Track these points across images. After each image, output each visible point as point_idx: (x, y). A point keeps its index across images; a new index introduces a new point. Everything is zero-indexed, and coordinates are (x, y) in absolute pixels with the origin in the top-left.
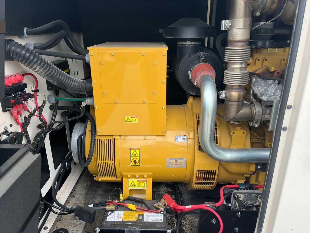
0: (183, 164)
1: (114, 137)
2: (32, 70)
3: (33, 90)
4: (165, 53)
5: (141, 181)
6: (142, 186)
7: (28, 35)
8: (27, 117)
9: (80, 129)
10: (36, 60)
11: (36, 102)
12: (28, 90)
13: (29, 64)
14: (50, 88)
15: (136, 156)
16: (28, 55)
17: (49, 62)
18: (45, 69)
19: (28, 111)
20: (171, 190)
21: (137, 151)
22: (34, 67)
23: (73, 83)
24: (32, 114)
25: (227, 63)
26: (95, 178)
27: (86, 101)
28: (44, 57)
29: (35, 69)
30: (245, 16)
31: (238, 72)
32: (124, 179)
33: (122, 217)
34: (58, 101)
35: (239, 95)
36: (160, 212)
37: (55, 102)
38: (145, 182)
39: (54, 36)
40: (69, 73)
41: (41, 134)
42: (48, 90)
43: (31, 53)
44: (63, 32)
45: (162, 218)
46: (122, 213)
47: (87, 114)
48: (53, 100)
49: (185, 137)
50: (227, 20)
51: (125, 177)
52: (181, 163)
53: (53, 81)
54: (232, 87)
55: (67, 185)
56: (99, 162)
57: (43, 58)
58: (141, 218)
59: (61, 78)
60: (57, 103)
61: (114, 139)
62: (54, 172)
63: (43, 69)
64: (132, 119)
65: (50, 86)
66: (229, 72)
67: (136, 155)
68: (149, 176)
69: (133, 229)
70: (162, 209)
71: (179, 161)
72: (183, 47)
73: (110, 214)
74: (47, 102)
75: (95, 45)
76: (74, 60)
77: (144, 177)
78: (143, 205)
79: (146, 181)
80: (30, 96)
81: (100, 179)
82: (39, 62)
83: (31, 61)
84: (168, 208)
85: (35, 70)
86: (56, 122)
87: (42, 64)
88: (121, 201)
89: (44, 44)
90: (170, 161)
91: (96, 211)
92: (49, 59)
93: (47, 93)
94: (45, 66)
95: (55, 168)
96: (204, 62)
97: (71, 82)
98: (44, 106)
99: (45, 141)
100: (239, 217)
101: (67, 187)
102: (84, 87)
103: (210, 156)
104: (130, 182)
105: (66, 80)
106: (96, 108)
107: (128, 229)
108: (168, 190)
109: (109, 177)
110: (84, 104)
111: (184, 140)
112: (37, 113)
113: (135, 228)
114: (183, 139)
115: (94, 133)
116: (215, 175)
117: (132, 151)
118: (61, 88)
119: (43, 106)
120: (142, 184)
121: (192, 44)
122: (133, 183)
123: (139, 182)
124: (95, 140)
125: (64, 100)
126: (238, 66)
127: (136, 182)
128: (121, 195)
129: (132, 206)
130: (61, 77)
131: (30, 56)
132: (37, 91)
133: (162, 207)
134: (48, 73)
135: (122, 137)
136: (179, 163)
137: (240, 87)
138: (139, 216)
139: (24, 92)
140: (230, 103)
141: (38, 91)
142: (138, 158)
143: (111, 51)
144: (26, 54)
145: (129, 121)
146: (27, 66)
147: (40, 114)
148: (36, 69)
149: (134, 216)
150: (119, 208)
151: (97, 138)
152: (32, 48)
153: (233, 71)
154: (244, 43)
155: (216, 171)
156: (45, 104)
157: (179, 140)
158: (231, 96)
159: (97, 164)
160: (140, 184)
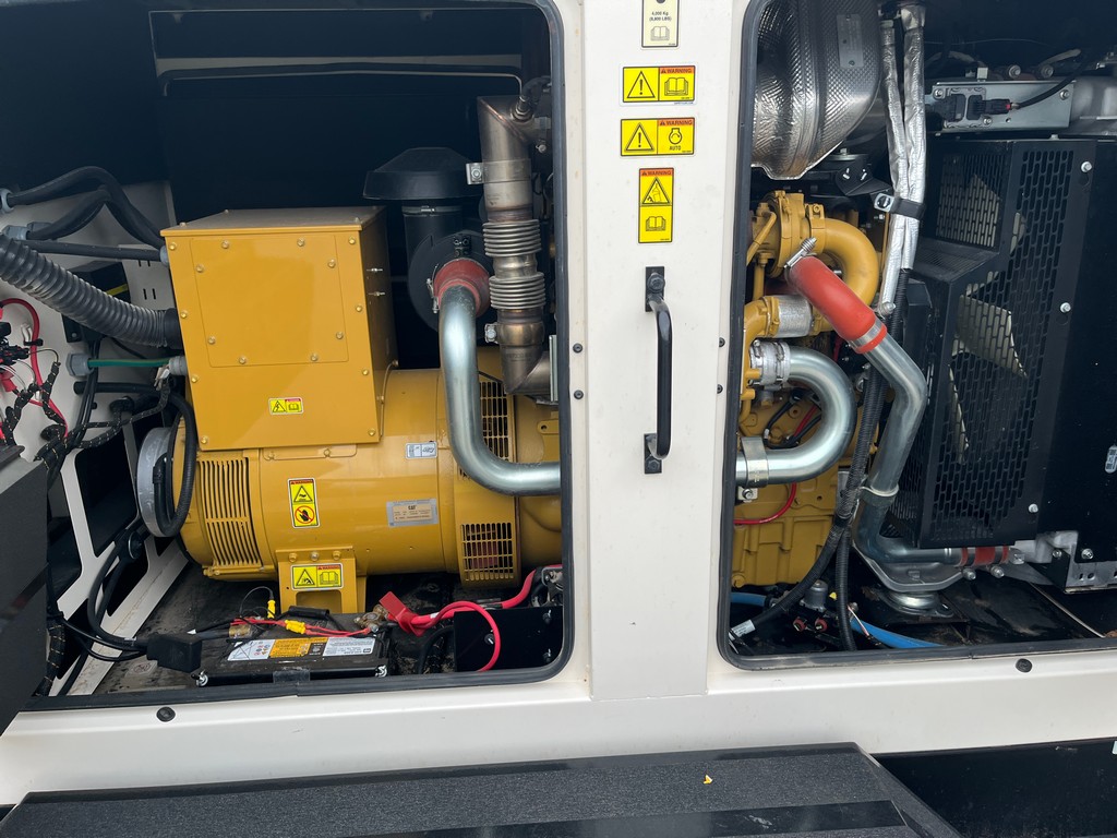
0: (430, 514)
1: (246, 454)
2: (23, 290)
3: (27, 341)
4: (355, 238)
5: (325, 568)
6: (329, 582)
7: (10, 206)
8: (13, 407)
9: (161, 443)
10: (31, 266)
11: (35, 368)
12: (15, 339)
13: (16, 276)
14: (74, 335)
15: (304, 501)
16: (12, 256)
17: (63, 269)
18: (55, 287)
19: (16, 392)
20: (431, 605)
21: (309, 487)
22: (28, 283)
23: (129, 319)
24: (24, 398)
25: (492, 259)
26: (205, 572)
27: (169, 365)
28: (50, 258)
29: (30, 287)
30: (513, 154)
31: (514, 278)
32: (281, 565)
33: (269, 651)
34: (97, 369)
35: (527, 330)
36: (370, 634)
37: (88, 372)
38: (338, 571)
39: (84, 199)
40: (126, 296)
41: (50, 450)
42: (68, 341)
43: (20, 252)
44: (101, 191)
45: (372, 647)
46: (271, 642)
47: (176, 399)
48: (83, 367)
49: (432, 446)
50: (476, 164)
51: (282, 561)
52: (426, 512)
53: (76, 315)
54: (509, 315)
55: (135, 607)
56: (210, 520)
57: (49, 261)
58: (316, 650)
59: (97, 306)
60: (95, 373)
61: (247, 459)
62: (92, 564)
63: (49, 287)
64: (288, 403)
65: (73, 330)
66: (498, 280)
67: (307, 498)
68: (345, 554)
69: (292, 672)
70: (373, 627)
71: (419, 507)
72: (415, 219)
73: (239, 646)
74: (63, 369)
75: (183, 224)
76: (144, 263)
77: (332, 557)
78: (328, 625)
79: (339, 567)
80: (19, 354)
81: (217, 570)
82: (39, 271)
83: (20, 271)
84: (390, 624)
85: (31, 291)
86: (93, 425)
87: (47, 276)
88: (270, 616)
89: (54, 224)
90: (396, 509)
91: (201, 641)
92: (64, 263)
93: (66, 349)
94: (55, 280)
95: (97, 553)
96: (464, 255)
97: (124, 316)
98: (55, 377)
99: (61, 471)
100: (547, 620)
101: (136, 611)
102: (161, 327)
103: (479, 481)
104: (298, 571)
105: (109, 312)
106: (194, 380)
107: (280, 673)
108: (423, 604)
109: (241, 562)
110: (163, 373)
111: (429, 454)
112: (37, 396)
113: (298, 668)
114: (427, 450)
115: (191, 446)
116: (510, 537)
117: (295, 488)
118: (104, 336)
119: (52, 378)
120: (329, 575)
121: (433, 213)
122: (305, 576)
123: (320, 572)
124: (195, 464)
125: (113, 366)
126: (513, 265)
127: (312, 571)
128: (272, 603)
129: (295, 625)
130: (94, 304)
131: (16, 258)
132: (37, 342)
133: (375, 622)
134: (61, 297)
135: (267, 454)
136: (419, 514)
137: (527, 314)
138: (312, 646)
139: (5, 344)
140: (508, 351)
141: (40, 343)
142: (312, 506)
143: (220, 238)
144: (6, 254)
145: (280, 409)
146: (10, 282)
147: (46, 398)
148: (32, 288)
149: (302, 648)
150: (264, 635)
151: (202, 458)
152: (23, 237)
153: (506, 277)
154: (521, 213)
155: (509, 524)
156: (57, 373)
157: (417, 453)
158: (508, 335)
159: (205, 528)
160: (326, 578)
